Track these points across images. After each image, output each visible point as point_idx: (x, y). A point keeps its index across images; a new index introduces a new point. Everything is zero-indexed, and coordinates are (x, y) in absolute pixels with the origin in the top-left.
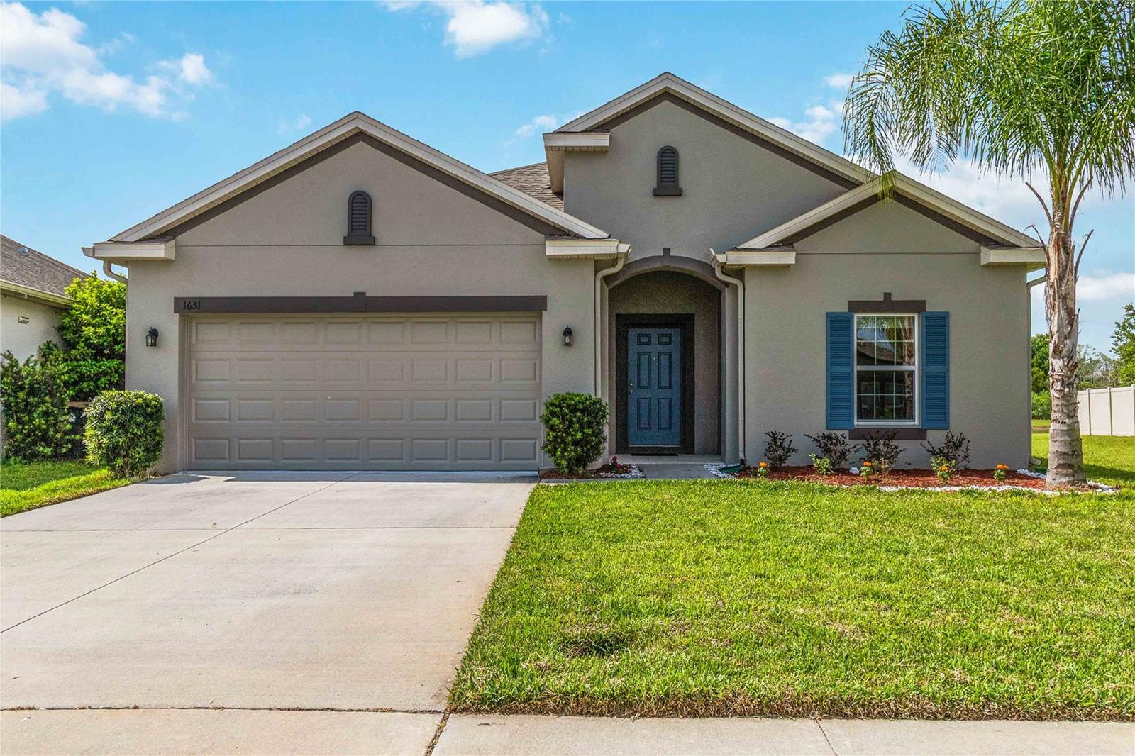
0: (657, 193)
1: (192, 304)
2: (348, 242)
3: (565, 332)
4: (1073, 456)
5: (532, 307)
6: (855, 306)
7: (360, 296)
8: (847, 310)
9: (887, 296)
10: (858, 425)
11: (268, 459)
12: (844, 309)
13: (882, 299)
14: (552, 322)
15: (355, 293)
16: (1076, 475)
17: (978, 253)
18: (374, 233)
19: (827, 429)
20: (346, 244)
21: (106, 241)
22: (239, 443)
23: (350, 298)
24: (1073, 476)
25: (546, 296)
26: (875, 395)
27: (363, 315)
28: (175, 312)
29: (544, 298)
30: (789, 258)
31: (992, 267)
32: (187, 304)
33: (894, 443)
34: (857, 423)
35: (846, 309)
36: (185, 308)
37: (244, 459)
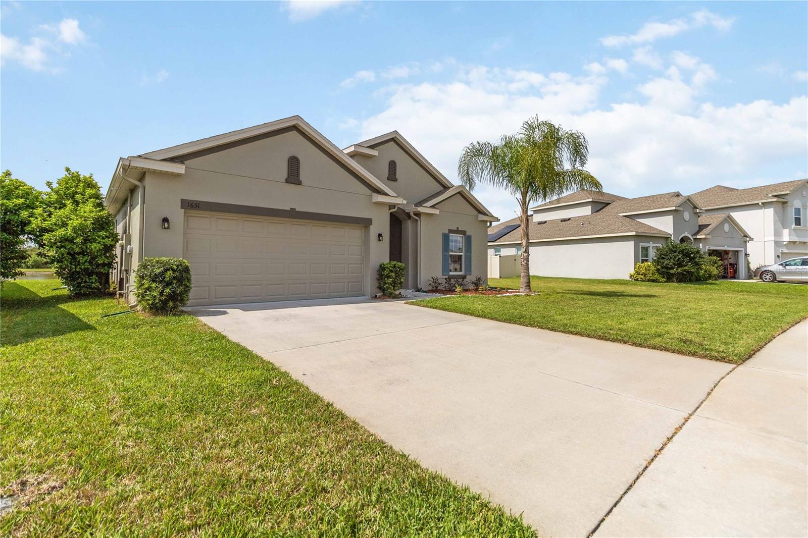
0: (389, 179)
1: (194, 204)
2: (287, 181)
5: (366, 223)
7: (293, 210)
9: (457, 228)
10: (450, 274)
11: (234, 297)
14: (374, 229)
15: (291, 209)
17: (477, 216)
18: (301, 179)
19: (443, 275)
20: (287, 182)
21: (135, 156)
22: (216, 289)
23: (288, 210)
25: (372, 219)
27: (288, 219)
28: (181, 208)
30: (437, 212)
31: (480, 222)
32: (190, 204)
35: (447, 232)
36: (189, 206)
37: (218, 298)
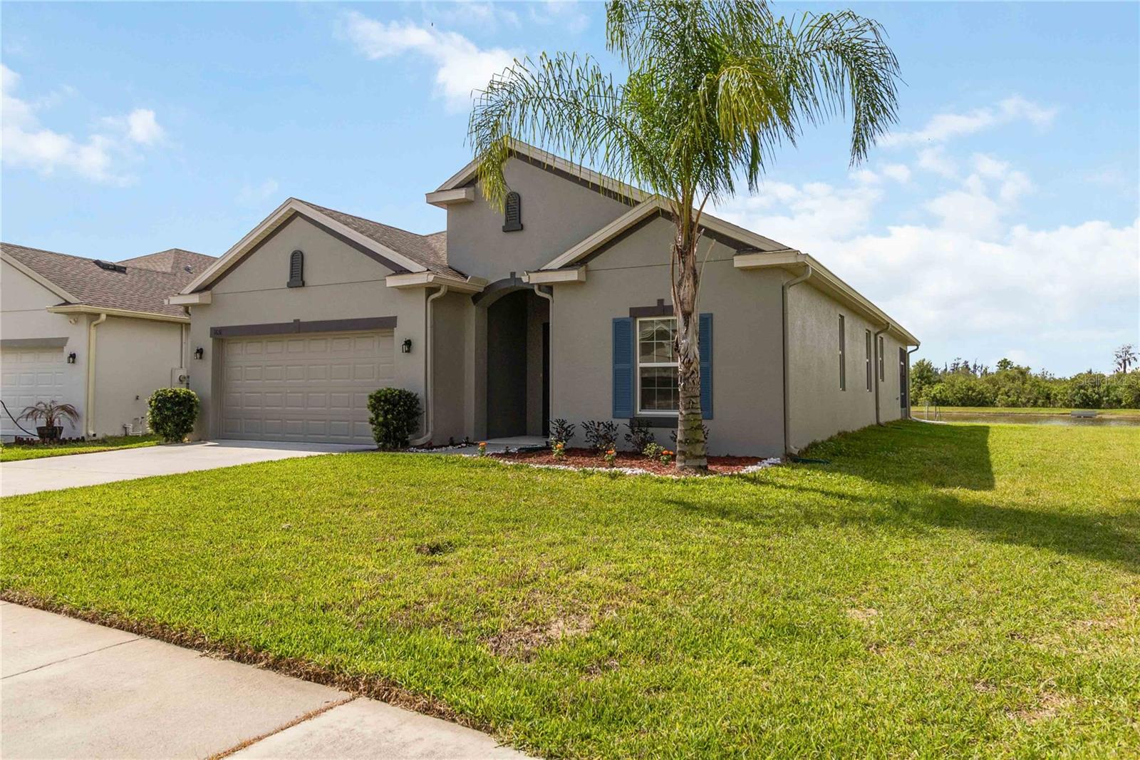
0: (506, 230)
1: (218, 331)
2: (289, 286)
3: (406, 342)
4: (685, 443)
5: (385, 325)
6: (636, 312)
7: (297, 322)
8: (628, 316)
9: (661, 301)
10: (640, 414)
12: (626, 314)
13: (656, 305)
14: (400, 334)
15: (294, 320)
16: (687, 461)
17: (732, 259)
18: (304, 279)
19: (614, 417)
23: (292, 323)
24: (685, 462)
25: (396, 317)
26: (656, 388)
27: (298, 335)
28: (210, 337)
29: (395, 318)
31: (744, 270)
33: (651, 430)
34: (641, 413)
36: (215, 334)
